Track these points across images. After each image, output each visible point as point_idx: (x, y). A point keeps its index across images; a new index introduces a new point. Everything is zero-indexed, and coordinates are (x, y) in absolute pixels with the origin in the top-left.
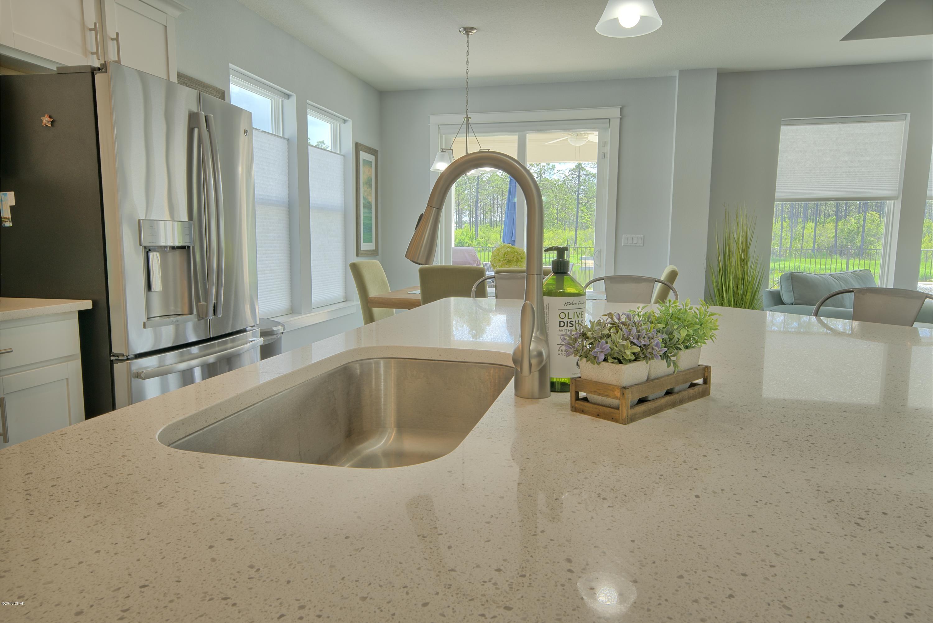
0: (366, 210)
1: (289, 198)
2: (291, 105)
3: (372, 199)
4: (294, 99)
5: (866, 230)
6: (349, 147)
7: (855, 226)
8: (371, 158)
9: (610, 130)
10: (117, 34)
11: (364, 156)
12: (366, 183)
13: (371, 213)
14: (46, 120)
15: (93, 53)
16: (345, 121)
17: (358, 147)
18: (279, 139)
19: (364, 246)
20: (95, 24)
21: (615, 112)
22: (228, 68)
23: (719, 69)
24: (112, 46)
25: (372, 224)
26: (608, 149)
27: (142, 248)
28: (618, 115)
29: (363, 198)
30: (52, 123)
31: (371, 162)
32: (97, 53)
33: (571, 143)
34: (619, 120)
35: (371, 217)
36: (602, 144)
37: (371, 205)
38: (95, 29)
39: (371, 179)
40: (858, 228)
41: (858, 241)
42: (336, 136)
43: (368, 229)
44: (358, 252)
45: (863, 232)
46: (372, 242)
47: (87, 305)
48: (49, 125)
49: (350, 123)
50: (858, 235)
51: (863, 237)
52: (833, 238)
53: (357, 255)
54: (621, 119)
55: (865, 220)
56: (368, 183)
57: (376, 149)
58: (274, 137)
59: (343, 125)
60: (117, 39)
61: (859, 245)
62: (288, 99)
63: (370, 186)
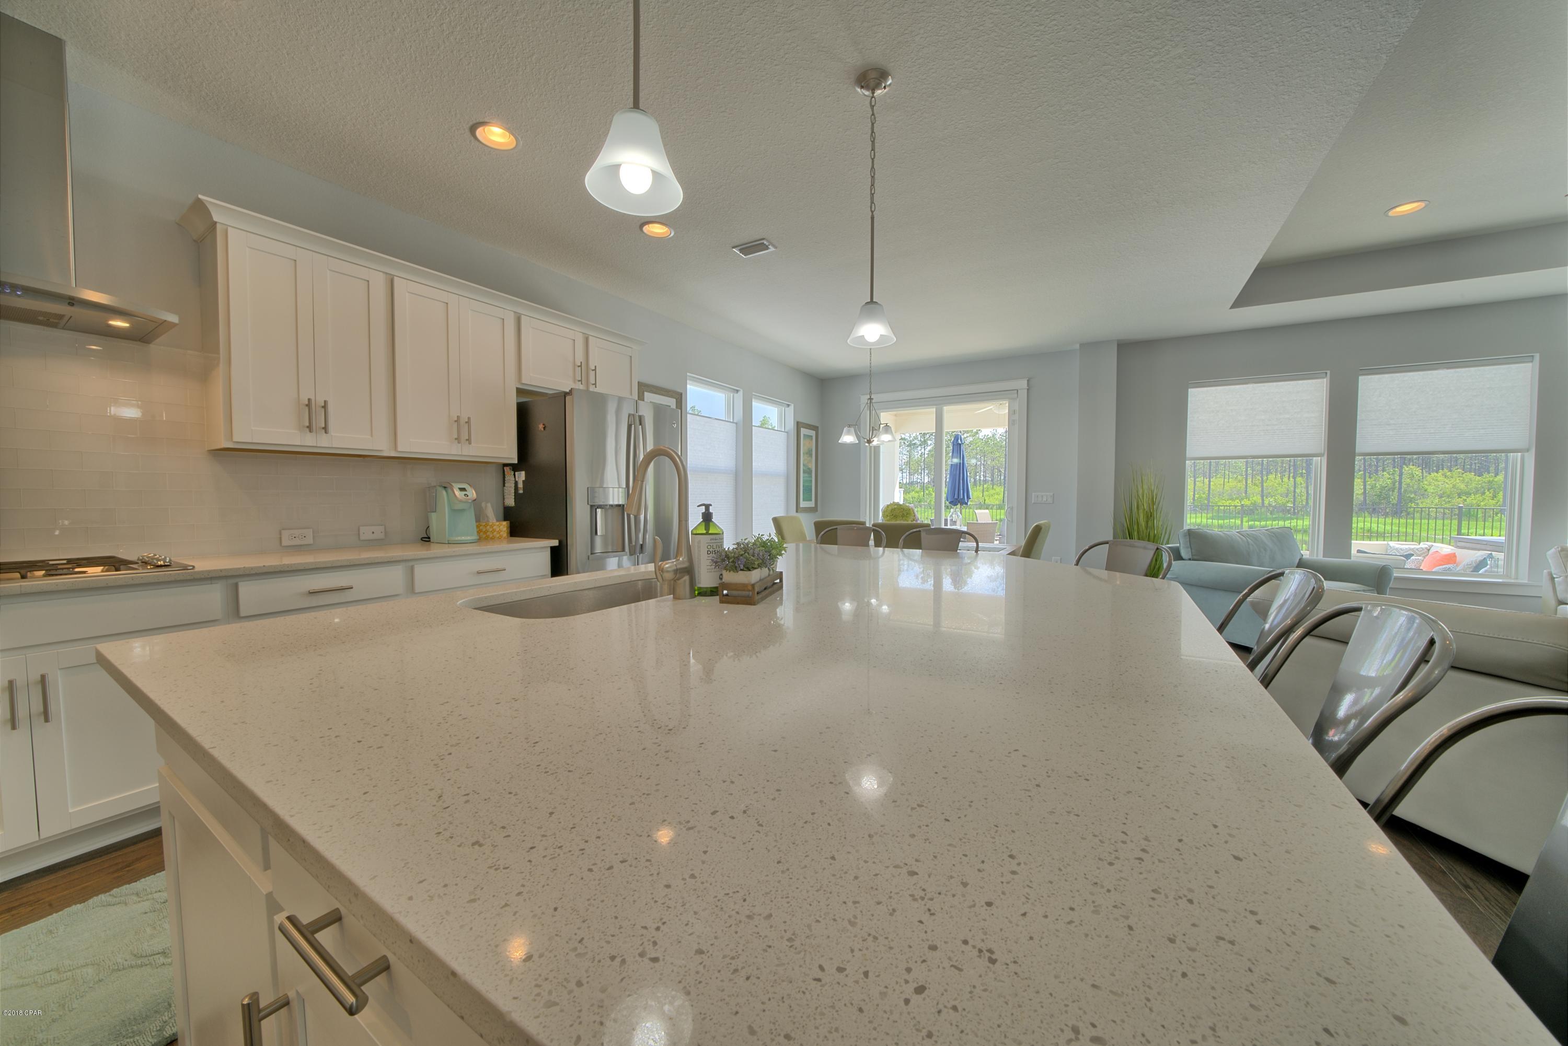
0: (806, 475)
1: (736, 467)
2: (739, 397)
3: (813, 466)
4: (741, 393)
5: (1404, 486)
6: (791, 425)
7: (1389, 481)
8: (813, 433)
9: (1018, 399)
10: (595, 367)
11: (803, 431)
12: (807, 453)
13: (811, 477)
14: (541, 427)
15: (579, 381)
16: (788, 405)
17: (799, 425)
18: (731, 424)
19: (803, 504)
20: (581, 363)
21: (1023, 384)
22: (686, 376)
23: (1118, 341)
24: (592, 374)
25: (811, 486)
26: (1016, 417)
27: (589, 506)
28: (1025, 386)
29: (804, 465)
30: (544, 428)
31: (812, 436)
32: (581, 381)
33: (995, 411)
34: (1026, 391)
35: (811, 481)
36: (1012, 413)
37: (811, 471)
38: (581, 366)
39: (812, 450)
40: (1394, 483)
41: (1394, 498)
42: (782, 418)
43: (808, 490)
44: (798, 509)
45: (1400, 488)
46: (811, 500)
47: (555, 543)
48: (543, 430)
49: (792, 407)
50: (1393, 491)
51: (1400, 493)
52: (1361, 494)
53: (797, 512)
54: (1028, 389)
55: (1401, 475)
56: (809, 453)
57: (817, 425)
58: (726, 423)
59: (787, 409)
60: (595, 370)
61: (1395, 502)
62: (737, 393)
63: (811, 455)
